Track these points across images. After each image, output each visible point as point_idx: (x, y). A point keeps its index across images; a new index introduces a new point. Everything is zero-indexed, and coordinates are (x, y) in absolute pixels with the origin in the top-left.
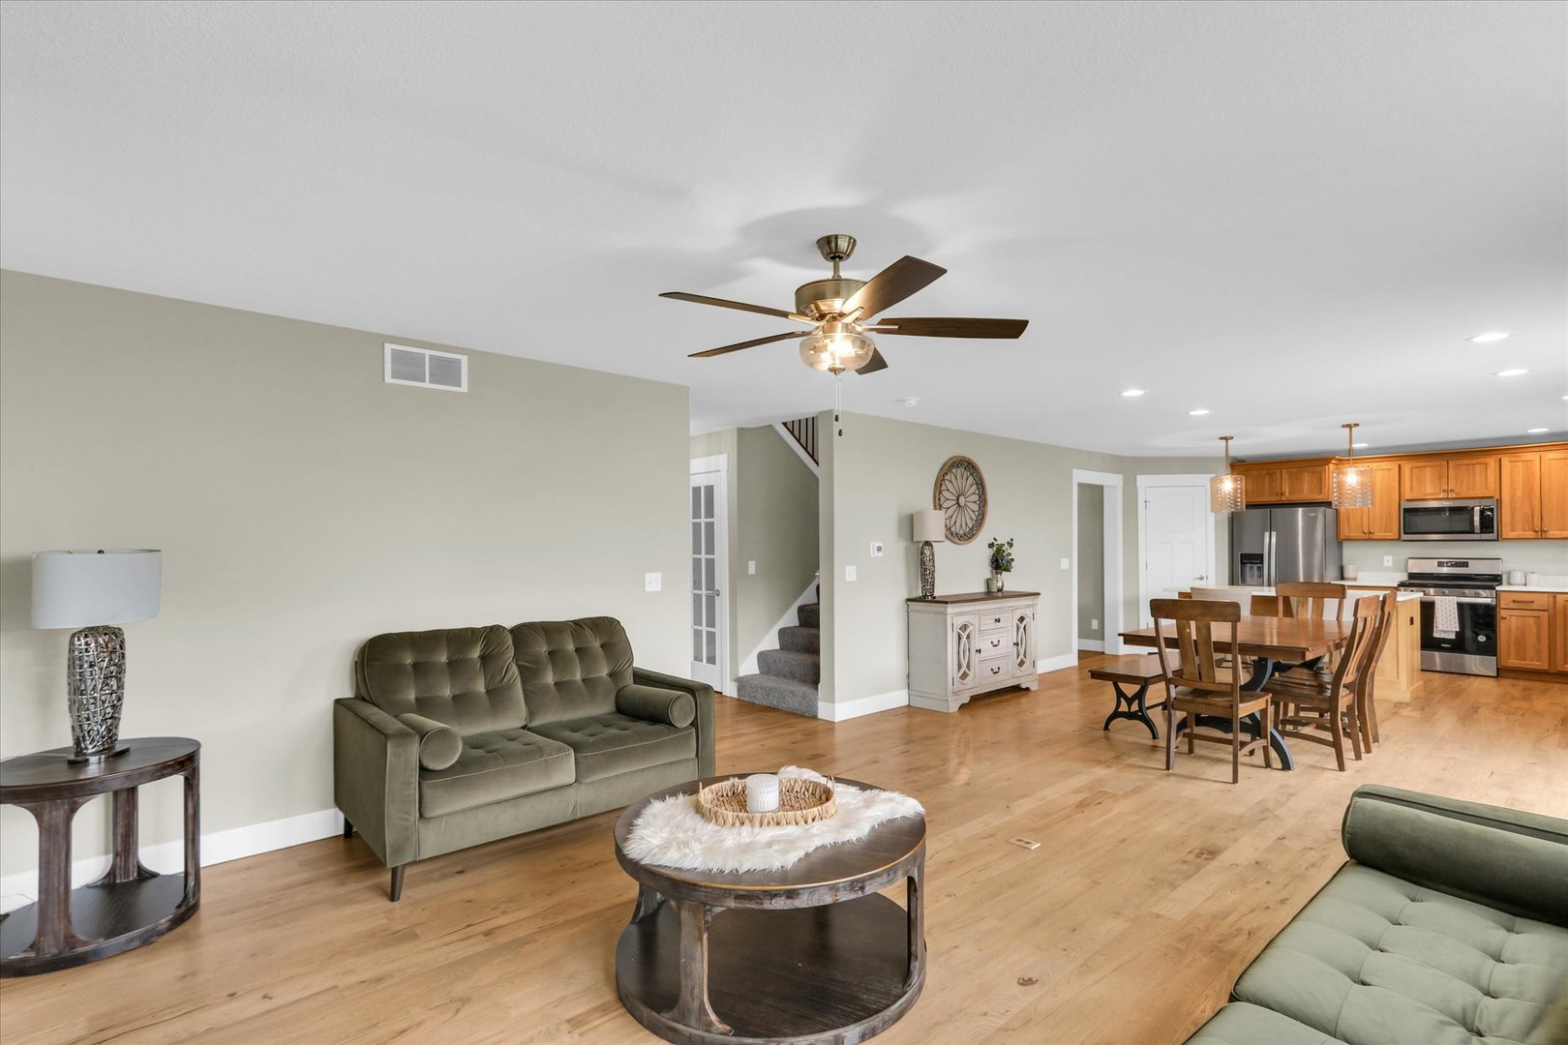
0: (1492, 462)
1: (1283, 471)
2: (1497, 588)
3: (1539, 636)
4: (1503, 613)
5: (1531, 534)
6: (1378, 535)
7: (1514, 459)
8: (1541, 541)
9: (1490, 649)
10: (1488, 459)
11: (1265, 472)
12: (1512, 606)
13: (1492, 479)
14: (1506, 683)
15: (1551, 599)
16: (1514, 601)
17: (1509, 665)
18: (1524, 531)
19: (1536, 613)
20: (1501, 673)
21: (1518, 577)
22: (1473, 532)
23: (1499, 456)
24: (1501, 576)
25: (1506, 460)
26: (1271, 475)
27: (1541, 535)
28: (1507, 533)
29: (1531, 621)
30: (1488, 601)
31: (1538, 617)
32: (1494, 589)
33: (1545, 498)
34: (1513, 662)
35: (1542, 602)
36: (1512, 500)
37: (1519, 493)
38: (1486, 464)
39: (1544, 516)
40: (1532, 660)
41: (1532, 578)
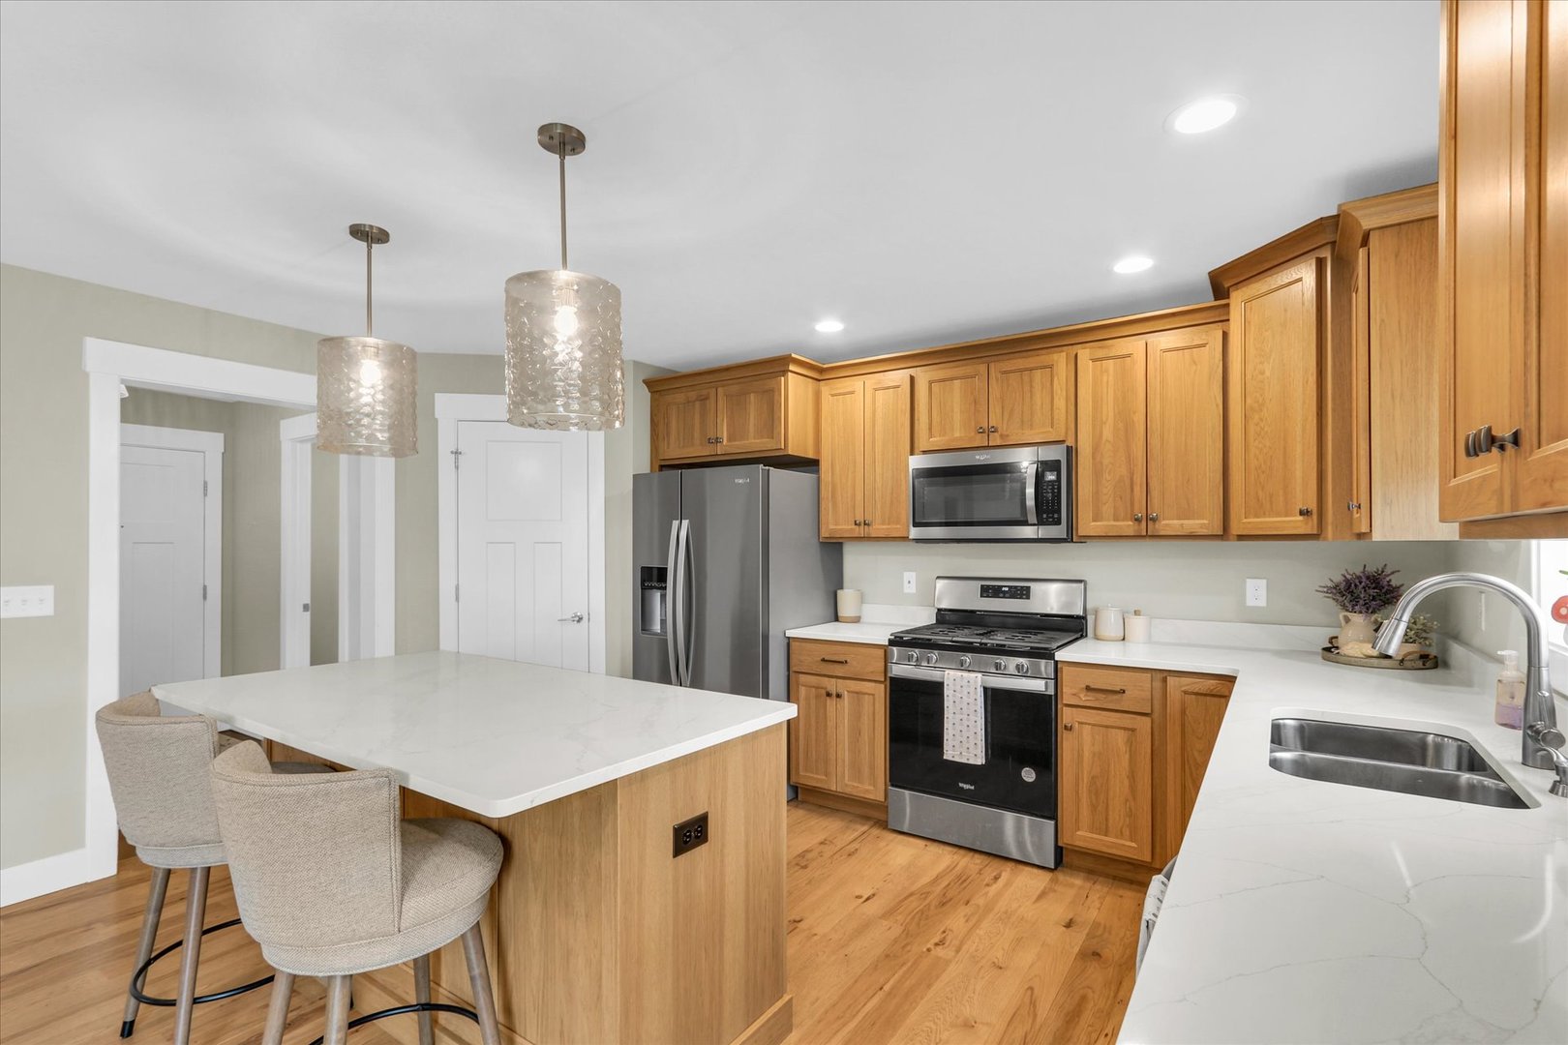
0: (1060, 359)
1: (720, 390)
2: (1060, 656)
3: (1132, 776)
4: (1067, 716)
5: (1127, 526)
6: (878, 529)
7: (1100, 353)
8: (1148, 543)
9: (1042, 803)
10: (1055, 356)
11: (693, 395)
12: (1085, 699)
13: (1061, 403)
14: (1073, 884)
15: (1158, 684)
16: (1088, 688)
17: (1077, 843)
18: (1116, 519)
19: (1127, 721)
20: (1062, 858)
21: (1108, 622)
22: (1025, 523)
23: (1073, 350)
24: (1084, 618)
25: (1084, 354)
26: (704, 399)
27: (1146, 530)
28: (1086, 525)
29: (1119, 738)
30: (1037, 685)
31: (1133, 730)
32: (1051, 657)
33: (1154, 442)
34: (1082, 836)
35: (1138, 693)
36: (1096, 449)
37: (1107, 433)
38: (1051, 367)
39: (1151, 484)
40: (1121, 835)
41: (1137, 625)
